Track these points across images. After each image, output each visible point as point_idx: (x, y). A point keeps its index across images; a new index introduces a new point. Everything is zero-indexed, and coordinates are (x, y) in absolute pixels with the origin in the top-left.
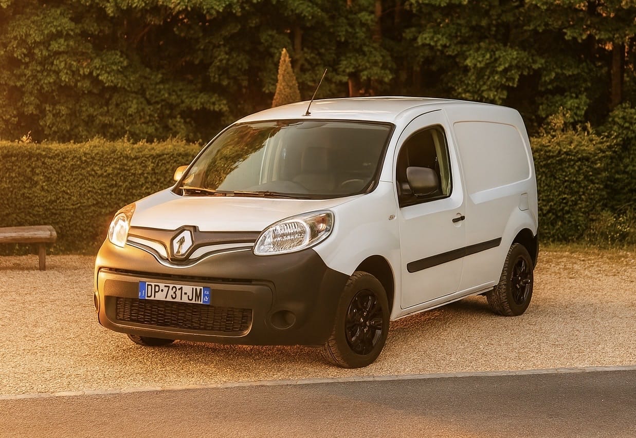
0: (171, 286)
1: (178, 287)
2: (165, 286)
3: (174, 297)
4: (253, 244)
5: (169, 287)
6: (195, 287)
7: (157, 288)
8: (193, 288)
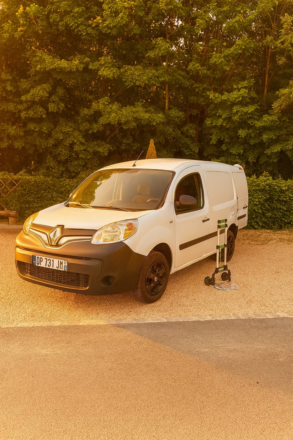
0: (48, 258)
1: (52, 259)
2: (45, 259)
3: (49, 265)
4: (90, 237)
5: (47, 259)
6: (60, 260)
7: (41, 259)
8: (59, 261)
